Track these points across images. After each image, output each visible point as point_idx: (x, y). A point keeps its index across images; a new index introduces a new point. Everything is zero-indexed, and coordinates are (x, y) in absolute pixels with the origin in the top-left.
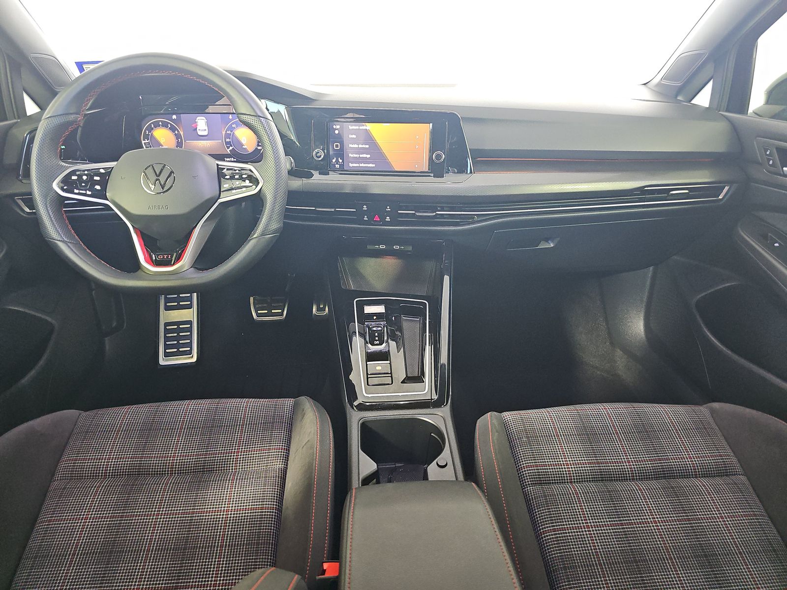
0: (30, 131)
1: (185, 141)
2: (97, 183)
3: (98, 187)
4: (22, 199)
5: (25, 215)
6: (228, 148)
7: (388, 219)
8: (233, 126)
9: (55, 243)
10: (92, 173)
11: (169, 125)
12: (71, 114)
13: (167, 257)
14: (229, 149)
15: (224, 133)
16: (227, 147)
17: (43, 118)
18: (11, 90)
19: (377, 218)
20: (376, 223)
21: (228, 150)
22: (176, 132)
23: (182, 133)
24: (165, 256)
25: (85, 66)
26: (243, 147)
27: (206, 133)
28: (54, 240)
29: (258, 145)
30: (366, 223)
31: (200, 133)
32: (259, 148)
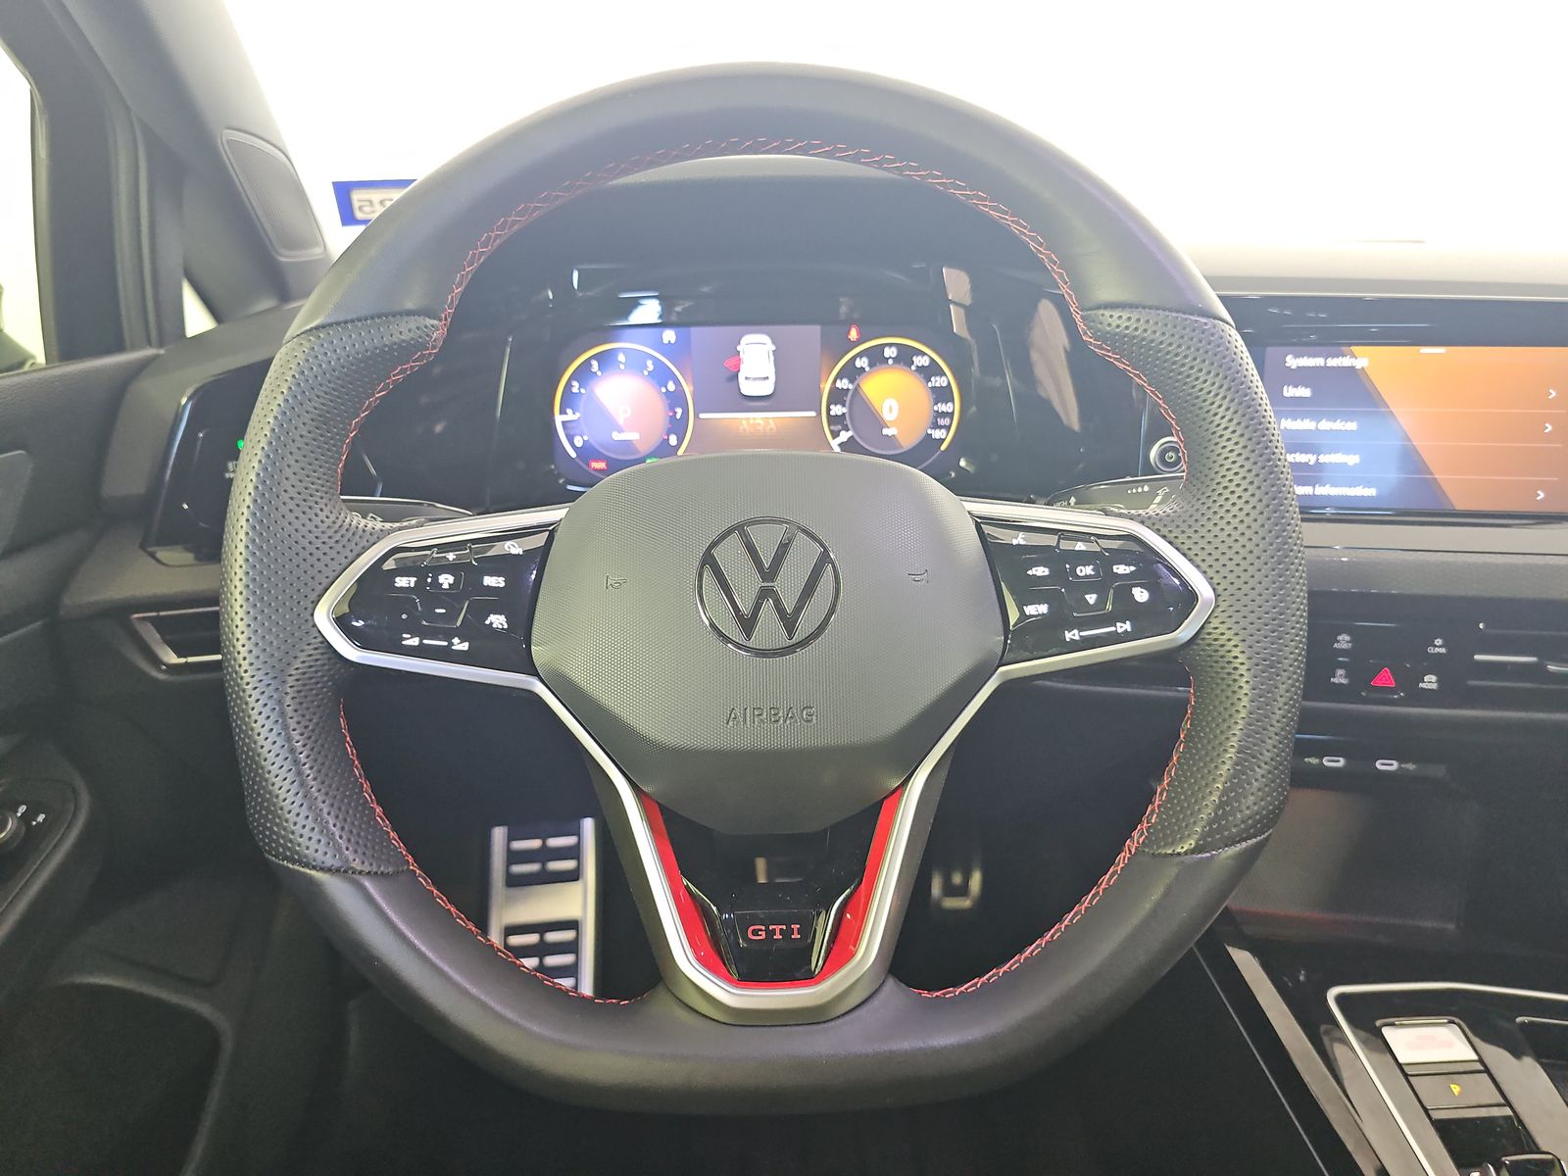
0: (197, 385)
1: (696, 416)
2: (498, 601)
3: (498, 621)
4: (157, 623)
5: (161, 676)
6: (835, 435)
7: (1430, 682)
8: (859, 363)
9: (310, 880)
10: (474, 560)
11: (650, 363)
12: (410, 313)
13: (785, 934)
14: (839, 440)
15: (827, 387)
16: (832, 432)
17: (292, 331)
18: (146, 250)
19: (1386, 679)
20: (1383, 696)
21: (835, 443)
22: (671, 387)
23: (688, 390)
24: (778, 928)
25: (357, 197)
26: (885, 431)
27: (766, 388)
28: (307, 865)
29: (936, 426)
30: (1339, 693)
31: (748, 388)
32: (937, 434)
